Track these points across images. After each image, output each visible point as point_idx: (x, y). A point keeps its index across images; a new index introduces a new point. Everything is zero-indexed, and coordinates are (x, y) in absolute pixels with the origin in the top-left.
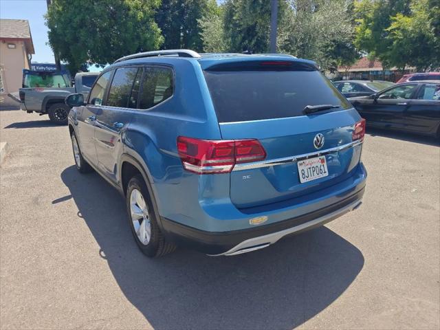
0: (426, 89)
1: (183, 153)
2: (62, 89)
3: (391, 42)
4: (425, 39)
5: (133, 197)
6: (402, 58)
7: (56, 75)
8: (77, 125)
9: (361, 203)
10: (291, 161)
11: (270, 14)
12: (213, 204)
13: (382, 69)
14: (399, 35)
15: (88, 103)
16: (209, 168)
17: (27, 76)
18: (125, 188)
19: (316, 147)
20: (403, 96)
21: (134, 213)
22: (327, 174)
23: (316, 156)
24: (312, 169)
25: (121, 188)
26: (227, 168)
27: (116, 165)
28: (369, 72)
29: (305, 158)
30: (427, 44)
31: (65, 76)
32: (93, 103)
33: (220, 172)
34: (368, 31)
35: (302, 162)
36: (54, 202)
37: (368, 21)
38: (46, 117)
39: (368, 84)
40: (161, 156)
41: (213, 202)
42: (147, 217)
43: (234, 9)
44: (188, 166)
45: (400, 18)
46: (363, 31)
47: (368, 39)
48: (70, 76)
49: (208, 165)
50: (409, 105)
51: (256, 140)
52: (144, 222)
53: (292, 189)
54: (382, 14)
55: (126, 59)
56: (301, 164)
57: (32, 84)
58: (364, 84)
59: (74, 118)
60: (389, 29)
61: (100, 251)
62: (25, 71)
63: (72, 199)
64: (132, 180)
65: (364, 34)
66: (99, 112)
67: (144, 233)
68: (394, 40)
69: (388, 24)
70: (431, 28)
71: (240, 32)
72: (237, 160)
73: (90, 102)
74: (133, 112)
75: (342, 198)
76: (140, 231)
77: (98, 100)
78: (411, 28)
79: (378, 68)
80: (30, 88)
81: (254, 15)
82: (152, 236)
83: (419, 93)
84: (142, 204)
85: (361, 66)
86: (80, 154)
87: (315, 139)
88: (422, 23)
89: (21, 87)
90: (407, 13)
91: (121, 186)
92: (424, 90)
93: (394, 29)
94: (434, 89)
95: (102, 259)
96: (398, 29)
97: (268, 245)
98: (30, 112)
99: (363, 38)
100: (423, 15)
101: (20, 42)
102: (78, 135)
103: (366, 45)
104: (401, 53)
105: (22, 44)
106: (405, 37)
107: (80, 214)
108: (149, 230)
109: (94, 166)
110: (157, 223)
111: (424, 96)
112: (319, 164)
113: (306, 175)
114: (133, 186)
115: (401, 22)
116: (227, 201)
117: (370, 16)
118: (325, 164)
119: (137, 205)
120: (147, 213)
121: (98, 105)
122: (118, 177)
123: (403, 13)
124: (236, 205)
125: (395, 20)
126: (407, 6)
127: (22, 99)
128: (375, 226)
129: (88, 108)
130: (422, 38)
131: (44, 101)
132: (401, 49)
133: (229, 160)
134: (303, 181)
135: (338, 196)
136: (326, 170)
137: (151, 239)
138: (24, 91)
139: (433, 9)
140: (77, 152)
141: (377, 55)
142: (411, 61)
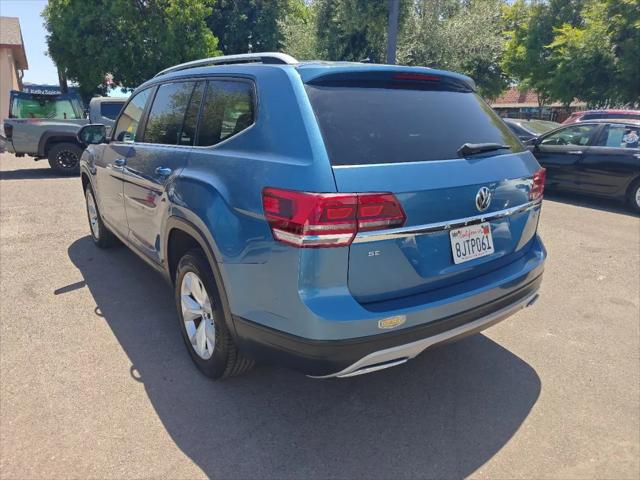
0: (611, 132)
1: (271, 213)
2: (71, 122)
3: (553, 65)
4: (602, 61)
5: (186, 285)
6: (569, 88)
7: (61, 100)
8: (94, 174)
9: (537, 296)
10: (442, 228)
11: (388, 16)
12: (317, 296)
13: (537, 105)
14: (566, 54)
15: (113, 140)
16: (313, 239)
17: (16, 100)
18: (173, 269)
19: (479, 209)
20: (577, 141)
21: (188, 308)
22: (492, 251)
23: (478, 222)
24: (471, 243)
25: (165, 270)
26: (344, 238)
27: (158, 236)
28: (519, 109)
29: (462, 225)
30: (605, 69)
31: (75, 102)
32: (121, 138)
33: (333, 245)
34: (521, 49)
35: (456, 231)
36: (57, 292)
37: (520, 34)
38: (44, 164)
39: (522, 123)
40: (236, 220)
41: (317, 293)
42: (209, 316)
43: (333, 6)
44: (281, 234)
45: (567, 31)
46: (514, 49)
47: (520, 60)
48: (81, 103)
49: (312, 233)
50: (585, 154)
51: (390, 193)
52: (203, 324)
53: (444, 273)
54: (542, 25)
55: (177, 70)
56: (455, 235)
57: (24, 113)
58: (518, 123)
59: (90, 164)
60: (552, 46)
61: (132, 369)
62: (13, 92)
63: (86, 288)
64: (185, 257)
65: (516, 52)
66: (130, 153)
67: (204, 340)
68: (559, 61)
69: (550, 39)
70: (611, 45)
71: (342, 41)
72: (361, 225)
73: (116, 138)
74: (187, 151)
75: (512, 289)
76: (198, 338)
77: (129, 135)
78: (582, 45)
79: (532, 102)
80: (20, 119)
81: (363, 15)
82: (217, 345)
83: (600, 138)
84: (202, 296)
85: (508, 100)
86: (99, 218)
87: (478, 195)
88: (599, 38)
89: (7, 118)
90: (577, 23)
91: (167, 267)
92: (607, 134)
93: (559, 47)
94: (621, 132)
95: (135, 382)
96: (564, 45)
97: (405, 361)
98: (20, 154)
99: (514, 59)
100: (600, 27)
101: (5, 50)
102: (95, 190)
103: (518, 68)
104: (568, 82)
105: (8, 53)
106: (575, 57)
107: (99, 311)
108: (213, 338)
109: (122, 236)
110: (226, 326)
111: (608, 141)
112: (481, 235)
113: (463, 251)
114: (185, 268)
115: (569, 37)
116: (344, 291)
117: (525, 26)
118: (490, 235)
119: (192, 296)
120: (210, 309)
121: (128, 143)
122: (163, 254)
123: (572, 24)
124: (356, 298)
125: (560, 34)
126: (577, 14)
127: (7, 136)
128: (551, 331)
129: (113, 147)
130: (599, 60)
131: (42, 138)
132: (568, 75)
133: (346, 226)
134: (458, 260)
135: (504, 286)
136: (491, 245)
137: (215, 351)
138: (11, 123)
139: (613, 19)
140: (94, 215)
141: (532, 84)
142: (581, 94)
